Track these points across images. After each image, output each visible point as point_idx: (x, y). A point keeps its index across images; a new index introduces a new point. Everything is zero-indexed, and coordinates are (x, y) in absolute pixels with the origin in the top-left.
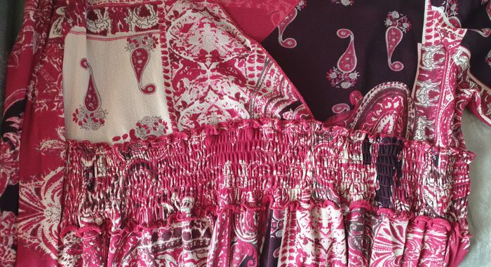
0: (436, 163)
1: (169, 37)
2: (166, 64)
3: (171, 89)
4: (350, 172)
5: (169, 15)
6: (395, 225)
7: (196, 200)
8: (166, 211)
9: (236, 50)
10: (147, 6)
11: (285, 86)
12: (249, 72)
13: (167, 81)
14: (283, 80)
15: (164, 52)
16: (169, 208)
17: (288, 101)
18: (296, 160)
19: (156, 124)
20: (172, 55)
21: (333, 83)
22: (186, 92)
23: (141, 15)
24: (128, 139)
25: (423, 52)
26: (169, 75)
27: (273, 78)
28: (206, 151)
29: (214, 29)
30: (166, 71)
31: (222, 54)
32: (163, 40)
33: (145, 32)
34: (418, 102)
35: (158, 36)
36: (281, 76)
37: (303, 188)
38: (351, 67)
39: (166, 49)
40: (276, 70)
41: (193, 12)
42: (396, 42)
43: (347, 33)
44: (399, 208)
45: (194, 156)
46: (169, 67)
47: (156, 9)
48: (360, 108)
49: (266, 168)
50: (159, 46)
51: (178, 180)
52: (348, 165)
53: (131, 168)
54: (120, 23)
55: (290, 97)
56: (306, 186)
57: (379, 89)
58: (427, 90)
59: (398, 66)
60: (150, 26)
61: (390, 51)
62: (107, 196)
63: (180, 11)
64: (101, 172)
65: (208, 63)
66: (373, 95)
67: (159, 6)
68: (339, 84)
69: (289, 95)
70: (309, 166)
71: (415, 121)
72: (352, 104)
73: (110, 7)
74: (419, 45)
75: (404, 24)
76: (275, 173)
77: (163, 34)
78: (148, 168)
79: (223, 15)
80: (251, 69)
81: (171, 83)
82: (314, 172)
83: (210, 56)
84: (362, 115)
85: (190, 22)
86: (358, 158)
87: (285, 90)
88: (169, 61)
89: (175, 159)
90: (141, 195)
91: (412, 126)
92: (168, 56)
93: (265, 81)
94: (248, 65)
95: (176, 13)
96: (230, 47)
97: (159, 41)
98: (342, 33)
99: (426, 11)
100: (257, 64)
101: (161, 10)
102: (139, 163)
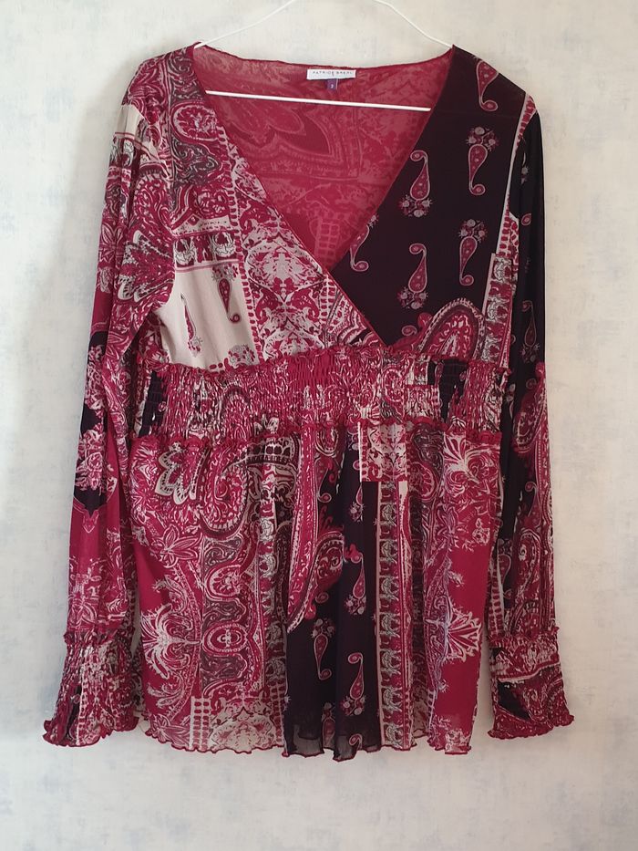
0: (498, 382)
1: (247, 267)
2: (248, 295)
3: (255, 318)
4: (415, 392)
5: (245, 243)
6: (450, 439)
7: (281, 421)
8: (257, 429)
9: (308, 279)
10: (224, 234)
11: (355, 316)
12: (321, 304)
13: (250, 311)
14: (352, 310)
15: (245, 284)
16: (260, 427)
17: (358, 330)
18: (367, 381)
19: (245, 352)
20: (252, 285)
21: (403, 304)
22: (269, 321)
23: (219, 242)
24: (224, 368)
25: (496, 262)
26: (252, 304)
27: (343, 310)
28: (289, 378)
29: (288, 258)
30: (249, 302)
31: (296, 283)
32: (243, 271)
33: (225, 261)
34: (488, 317)
35: (237, 266)
36: (351, 308)
37: (373, 407)
38: (422, 287)
39: (246, 280)
40: (346, 302)
41: (268, 242)
42: (470, 253)
43: (420, 247)
44: (454, 422)
45: (279, 383)
46: (250, 298)
47: (233, 237)
48: (430, 328)
49: (341, 390)
50: (239, 276)
51: (266, 404)
52: (414, 386)
53: (229, 393)
54: (204, 251)
55: (360, 326)
56: (377, 405)
57: (449, 308)
58: (496, 305)
59: (468, 280)
60: (229, 255)
61: (463, 264)
62: (209, 417)
63: (256, 241)
64: (204, 396)
65: (284, 295)
66: (442, 314)
67: (235, 234)
68: (410, 305)
69: (359, 324)
70: (379, 387)
71: (483, 339)
72: (420, 326)
73: (195, 236)
74: (493, 255)
75: (480, 232)
76: (348, 394)
77: (241, 264)
78: (242, 393)
79: (296, 240)
80: (324, 301)
81: (254, 313)
82: (383, 393)
83: (285, 285)
84: (431, 336)
85: (264, 251)
86: (424, 380)
87: (355, 320)
88: (250, 291)
89: (263, 386)
90: (237, 417)
91: (481, 345)
92: (248, 286)
93: (336, 312)
94: (321, 297)
95: (251, 241)
96: (303, 275)
97: (238, 271)
98: (414, 249)
99: (504, 216)
100: (328, 297)
101: (238, 238)
102: (234, 390)
